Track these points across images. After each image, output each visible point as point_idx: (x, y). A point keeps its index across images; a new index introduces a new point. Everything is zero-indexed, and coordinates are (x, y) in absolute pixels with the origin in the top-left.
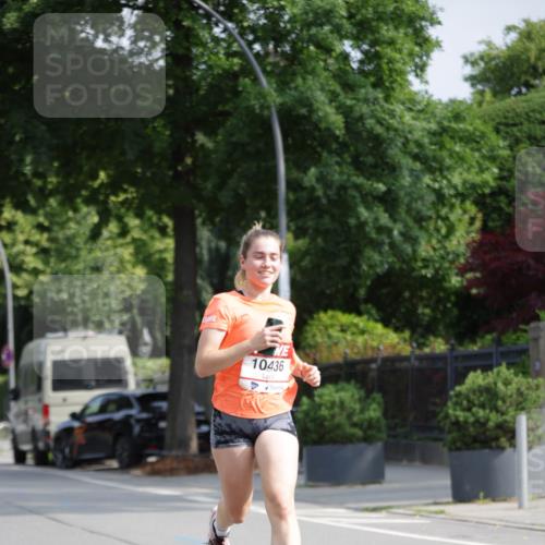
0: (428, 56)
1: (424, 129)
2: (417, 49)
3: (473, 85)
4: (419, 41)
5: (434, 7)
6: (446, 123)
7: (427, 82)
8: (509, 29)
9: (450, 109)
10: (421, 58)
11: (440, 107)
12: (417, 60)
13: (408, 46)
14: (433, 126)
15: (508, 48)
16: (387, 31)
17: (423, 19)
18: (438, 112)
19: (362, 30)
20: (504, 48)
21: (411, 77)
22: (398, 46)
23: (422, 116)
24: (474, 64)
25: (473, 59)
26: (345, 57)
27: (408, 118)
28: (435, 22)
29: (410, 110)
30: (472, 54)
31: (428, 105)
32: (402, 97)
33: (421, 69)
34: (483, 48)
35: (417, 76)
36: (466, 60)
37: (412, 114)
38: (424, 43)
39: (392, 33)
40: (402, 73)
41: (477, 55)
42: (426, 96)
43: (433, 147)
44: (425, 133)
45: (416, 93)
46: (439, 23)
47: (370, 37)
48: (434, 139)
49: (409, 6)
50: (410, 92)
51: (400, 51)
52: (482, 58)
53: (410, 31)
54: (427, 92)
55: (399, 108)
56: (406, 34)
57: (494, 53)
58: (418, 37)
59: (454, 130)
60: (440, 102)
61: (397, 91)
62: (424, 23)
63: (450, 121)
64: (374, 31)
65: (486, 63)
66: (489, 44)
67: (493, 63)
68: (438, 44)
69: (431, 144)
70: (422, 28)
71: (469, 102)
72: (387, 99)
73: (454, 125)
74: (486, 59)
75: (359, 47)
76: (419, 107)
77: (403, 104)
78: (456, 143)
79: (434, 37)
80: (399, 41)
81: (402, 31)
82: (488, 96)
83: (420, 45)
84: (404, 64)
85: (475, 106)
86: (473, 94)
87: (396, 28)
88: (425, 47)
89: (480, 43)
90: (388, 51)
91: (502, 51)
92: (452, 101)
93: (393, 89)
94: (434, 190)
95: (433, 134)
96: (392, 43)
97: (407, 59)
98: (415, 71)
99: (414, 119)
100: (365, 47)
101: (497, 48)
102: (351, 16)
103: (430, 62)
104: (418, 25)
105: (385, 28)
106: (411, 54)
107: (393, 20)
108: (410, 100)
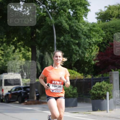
0: (87, 13)
1: (86, 29)
2: (85, 11)
3: (97, 19)
5: (89, 2)
6: (91, 28)
7: (87, 19)
8: (105, 7)
9: (92, 24)
10: (86, 13)
11: (90, 24)
12: (85, 14)
13: (83, 10)
14: (89, 28)
15: (105, 11)
16: (79, 7)
19: (73, 7)
20: (104, 11)
22: (81, 11)
23: (86, 26)
24: (98, 15)
25: (97, 14)
26: (69, 13)
27: (83, 26)
28: (89, 5)
29: (84, 25)
30: (97, 13)
31: (87, 24)
32: (82, 22)
33: (86, 16)
34: (100, 11)
35: (85, 17)
36: (96, 14)
37: (84, 26)
38: (87, 10)
40: (81, 17)
41: (98, 13)
42: (87, 22)
43: (89, 33)
44: (87, 30)
45: (85, 21)
46: (90, 6)
47: (75, 8)
48: (89, 31)
49: (83, 2)
50: (84, 21)
51: (81, 12)
52: (99, 13)
53: (84, 7)
54: (87, 21)
55: (81, 24)
56: (83, 8)
57: (102, 12)
58: (85, 9)
59: (93, 29)
61: (81, 20)
62: (87, 6)
63: (92, 27)
65: (100, 15)
66: (101, 10)
67: (102, 14)
68: (90, 10)
69: (88, 32)
70: (86, 6)
71: (96, 23)
72: (78, 22)
73: (93, 28)
74: (100, 14)
75: (72, 11)
77: (82, 23)
78: (93, 32)
80: (81, 10)
82: (101, 22)
83: (86, 10)
84: (82, 15)
85: (98, 24)
86: (97, 21)
87: (81, 7)
88: (87, 11)
89: (99, 10)
90: (79, 12)
91: (104, 12)
92: (93, 23)
93: (80, 20)
94: (89, 42)
95: (89, 30)
96: (79, 10)
97: (83, 13)
98: (85, 16)
99: (84, 27)
100: (74, 11)
101: (103, 11)
102: (71, 4)
103: (88, 14)
104: (85, 6)
105: (78, 6)
106: (84, 12)
107: (80, 5)
108: (83, 22)
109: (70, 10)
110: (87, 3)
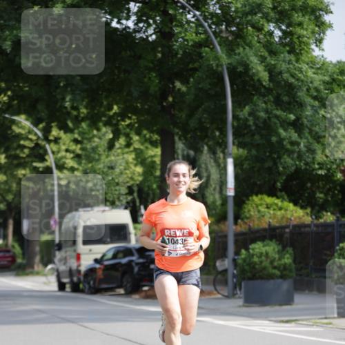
0: (324, 33)
1: (320, 81)
2: (317, 29)
4: (318, 24)
5: (328, 2)
6: (335, 76)
7: (323, 50)
9: (338, 67)
10: (320, 35)
11: (331, 66)
12: (317, 36)
13: (312, 27)
14: (327, 78)
16: (297, 17)
17: (321, 10)
18: (330, 68)
19: (282, 16)
21: (313, 47)
22: (305, 27)
23: (320, 72)
26: (271, 34)
27: (310, 73)
28: (328, 12)
29: (312, 68)
31: (323, 64)
32: (307, 60)
33: (319, 42)
35: (317, 46)
37: (313, 70)
38: (322, 26)
39: (301, 19)
40: (307, 44)
42: (322, 59)
43: (327, 92)
44: (321, 83)
45: (316, 57)
46: (331, 12)
47: (287, 21)
48: (327, 86)
49: (312, 2)
50: (313, 56)
51: (307, 30)
53: (313, 17)
54: (323, 57)
55: (305, 67)
56: (310, 19)
58: (317, 21)
59: (340, 81)
60: (331, 63)
61: (304, 55)
62: (321, 13)
63: (338, 75)
64: (289, 17)
68: (330, 26)
69: (326, 89)
70: (320, 15)
72: (297, 61)
73: (340, 78)
75: (279, 27)
76: (318, 66)
77: (308, 64)
78: (341, 89)
79: (328, 21)
80: (305, 24)
81: (307, 17)
83: (319, 27)
84: (308, 38)
87: (303, 15)
88: (322, 28)
90: (299, 31)
92: (339, 62)
93: (301, 54)
95: (324, 82)
96: (300, 24)
97: (311, 35)
98: (316, 43)
99: (314, 73)
100: (284, 27)
102: (274, 8)
103: (325, 37)
104: (318, 14)
105: (296, 15)
106: (313, 32)
107: (301, 10)
108: (311, 62)
109: (271, 27)
110: (324, 7)
